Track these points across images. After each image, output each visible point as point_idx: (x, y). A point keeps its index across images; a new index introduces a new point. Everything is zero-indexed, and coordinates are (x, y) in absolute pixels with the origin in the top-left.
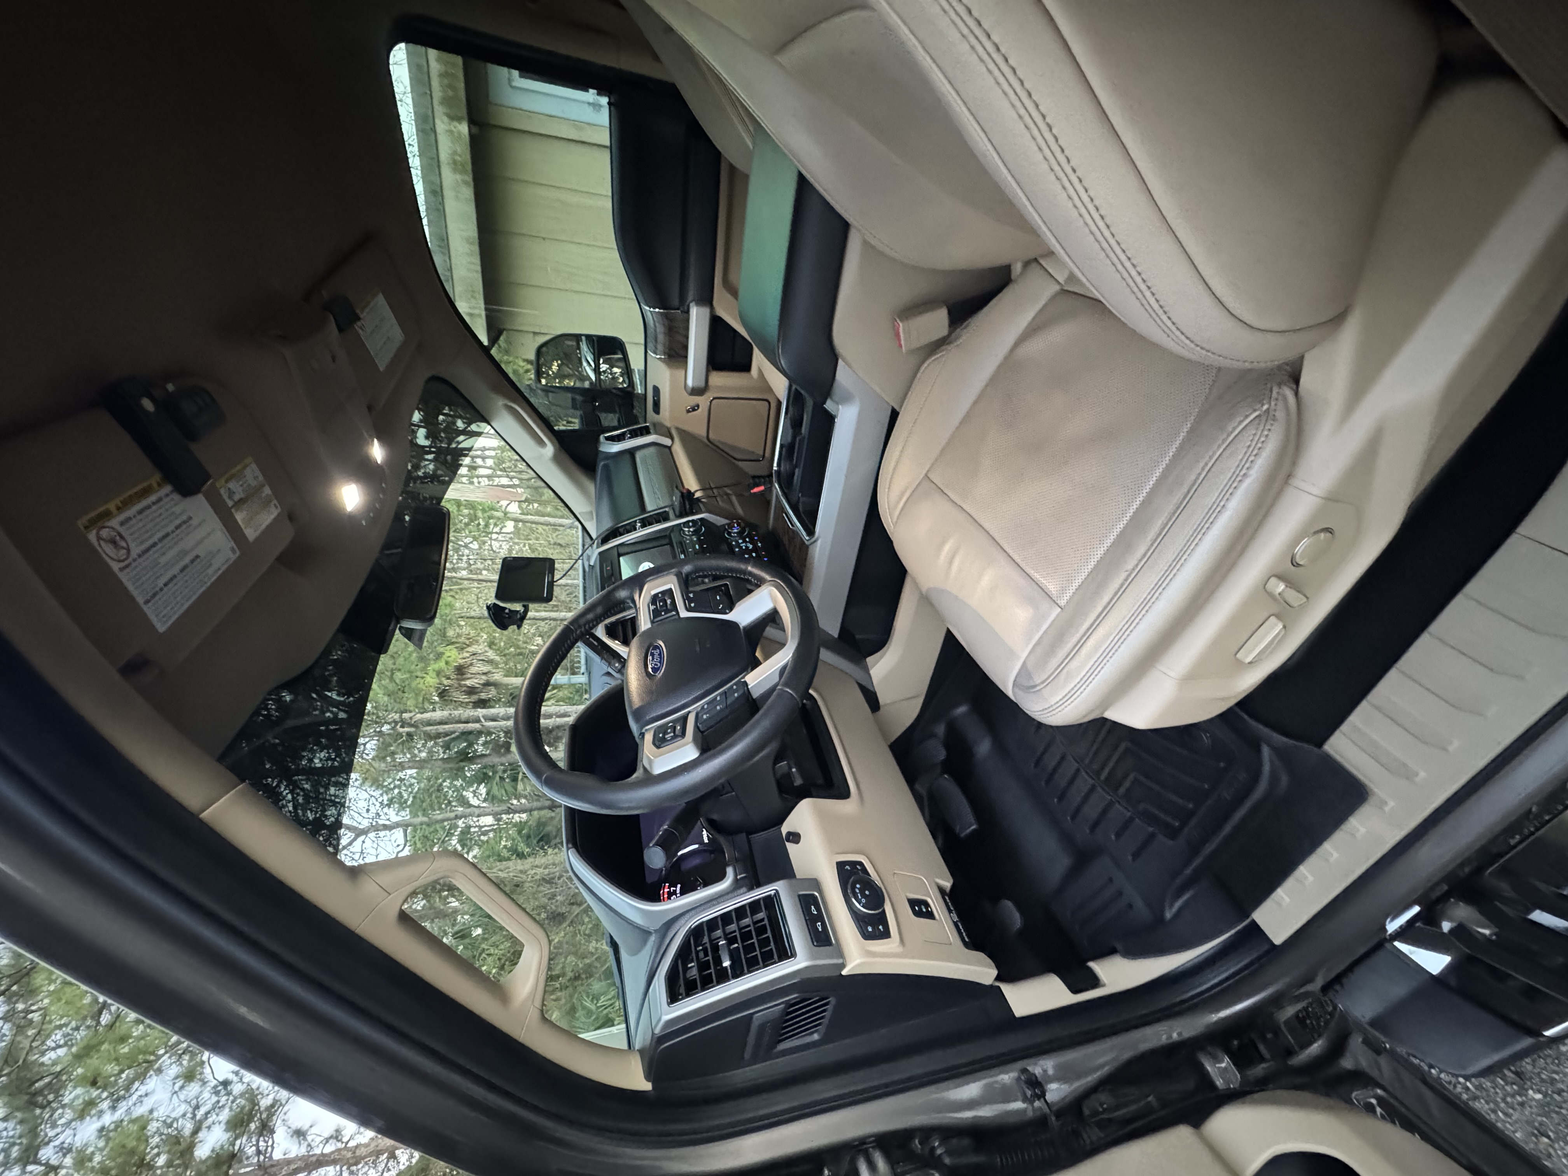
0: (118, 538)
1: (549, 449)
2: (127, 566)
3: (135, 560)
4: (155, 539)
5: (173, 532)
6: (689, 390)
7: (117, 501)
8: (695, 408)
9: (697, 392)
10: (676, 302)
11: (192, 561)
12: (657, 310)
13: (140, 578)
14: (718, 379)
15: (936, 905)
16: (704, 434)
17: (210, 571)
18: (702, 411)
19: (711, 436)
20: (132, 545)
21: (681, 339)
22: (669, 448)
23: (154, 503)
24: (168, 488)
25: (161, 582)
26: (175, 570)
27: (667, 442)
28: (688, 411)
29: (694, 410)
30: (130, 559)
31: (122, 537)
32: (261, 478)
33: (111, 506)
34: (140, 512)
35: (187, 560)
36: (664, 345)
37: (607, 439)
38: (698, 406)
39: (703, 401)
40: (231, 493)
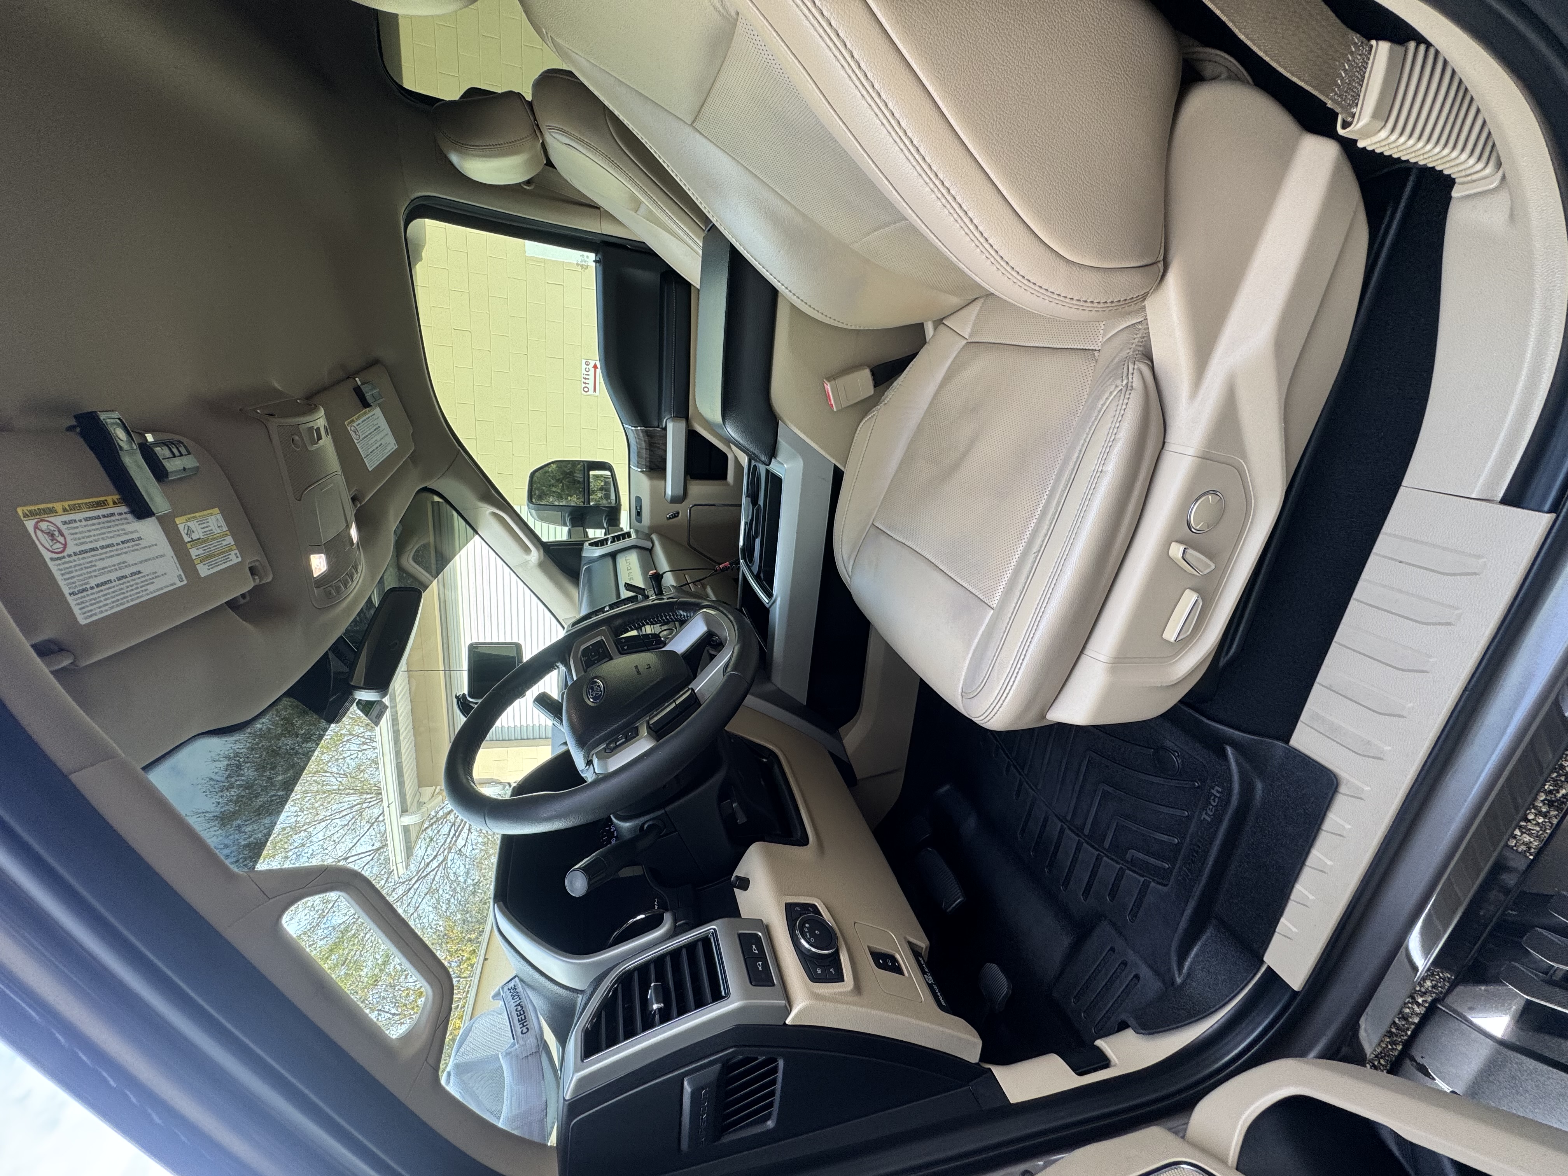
0: (56, 533)
1: (535, 555)
2: (60, 559)
3: (70, 556)
4: (98, 545)
5: (118, 544)
6: (669, 499)
7: (66, 504)
8: (676, 515)
9: (677, 500)
10: (655, 421)
11: (133, 574)
12: (638, 428)
13: (72, 572)
14: (696, 487)
15: (904, 959)
16: (686, 538)
17: (151, 588)
18: (683, 518)
19: (692, 540)
20: (70, 544)
21: (661, 453)
22: (651, 551)
23: (104, 516)
24: (124, 509)
25: (93, 582)
26: (113, 576)
27: (648, 545)
28: (670, 517)
30: (65, 554)
31: (62, 535)
32: (225, 528)
33: (58, 506)
34: (86, 519)
35: (127, 571)
36: (645, 458)
37: (591, 545)
38: (678, 513)
39: (683, 508)
40: (190, 531)
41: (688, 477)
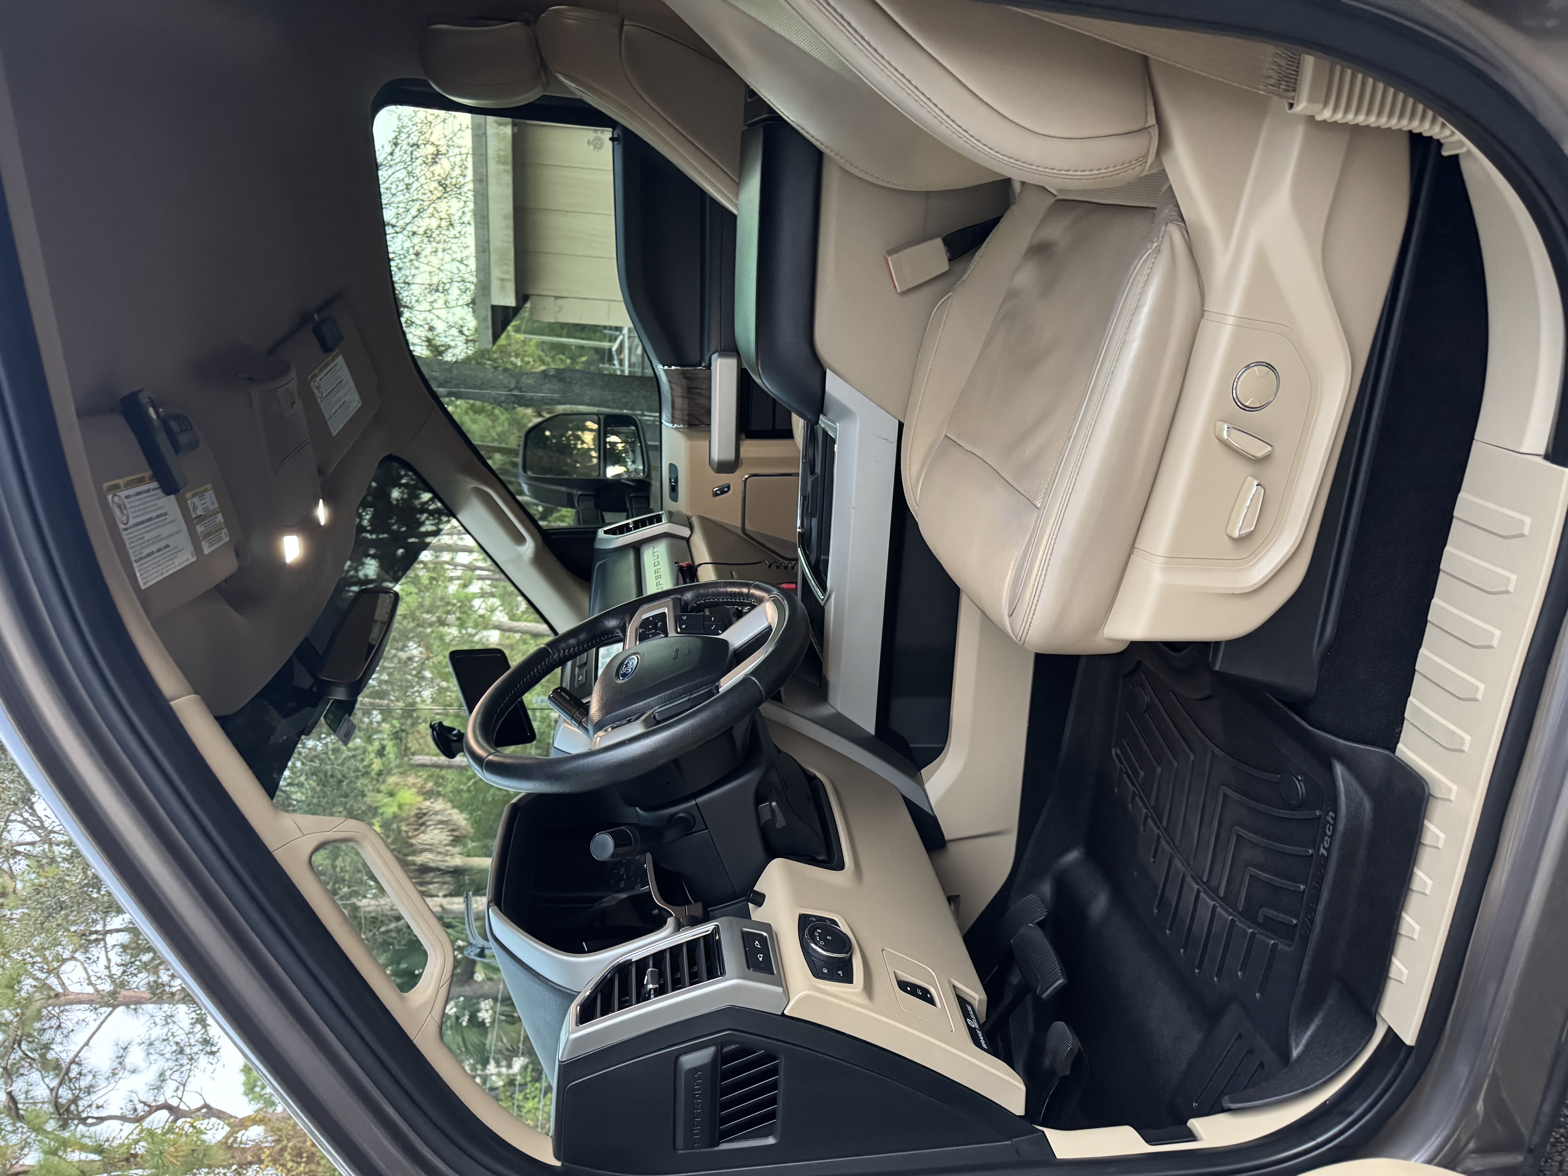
0: (123, 506)
1: (529, 547)
2: (127, 529)
3: (131, 527)
4: (146, 517)
5: (157, 517)
6: (715, 466)
8: (724, 490)
9: (725, 467)
10: (695, 356)
11: (165, 548)
12: (673, 368)
13: (133, 542)
14: (753, 449)
15: (942, 997)
16: (739, 525)
17: (176, 561)
18: (735, 495)
19: (747, 526)
20: (131, 516)
21: (704, 401)
22: (688, 540)
23: (146, 491)
25: (145, 553)
26: (154, 549)
27: (685, 532)
28: (716, 495)
29: (724, 492)
30: (129, 525)
31: (126, 508)
32: (217, 506)
33: (122, 482)
34: (138, 494)
35: (162, 544)
36: (682, 410)
37: (606, 532)
38: (729, 487)
39: (735, 480)
40: (195, 507)
41: (743, 436)
